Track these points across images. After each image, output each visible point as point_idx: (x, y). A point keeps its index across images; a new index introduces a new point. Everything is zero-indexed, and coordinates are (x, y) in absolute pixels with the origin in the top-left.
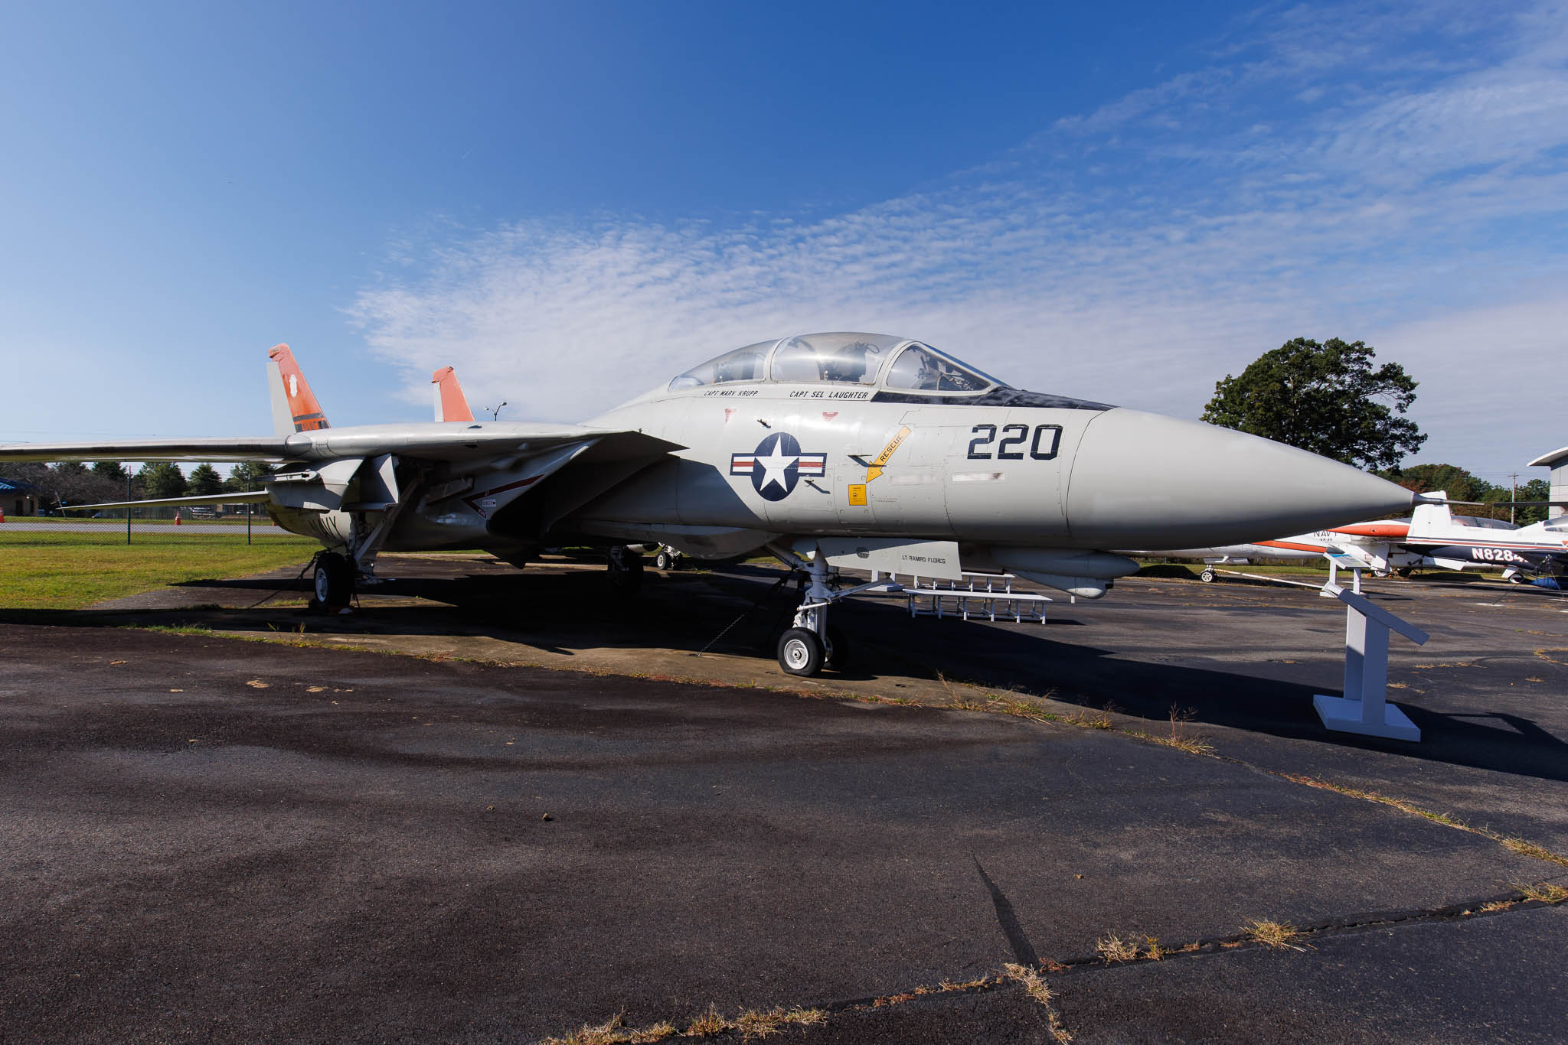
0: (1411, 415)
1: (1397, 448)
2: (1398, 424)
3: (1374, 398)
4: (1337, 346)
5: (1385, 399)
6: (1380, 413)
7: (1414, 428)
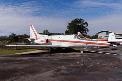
0: (87, 28)
1: (86, 31)
2: (86, 29)
3: (84, 26)
4: (81, 19)
5: (85, 26)
6: (85, 27)
7: (88, 29)
